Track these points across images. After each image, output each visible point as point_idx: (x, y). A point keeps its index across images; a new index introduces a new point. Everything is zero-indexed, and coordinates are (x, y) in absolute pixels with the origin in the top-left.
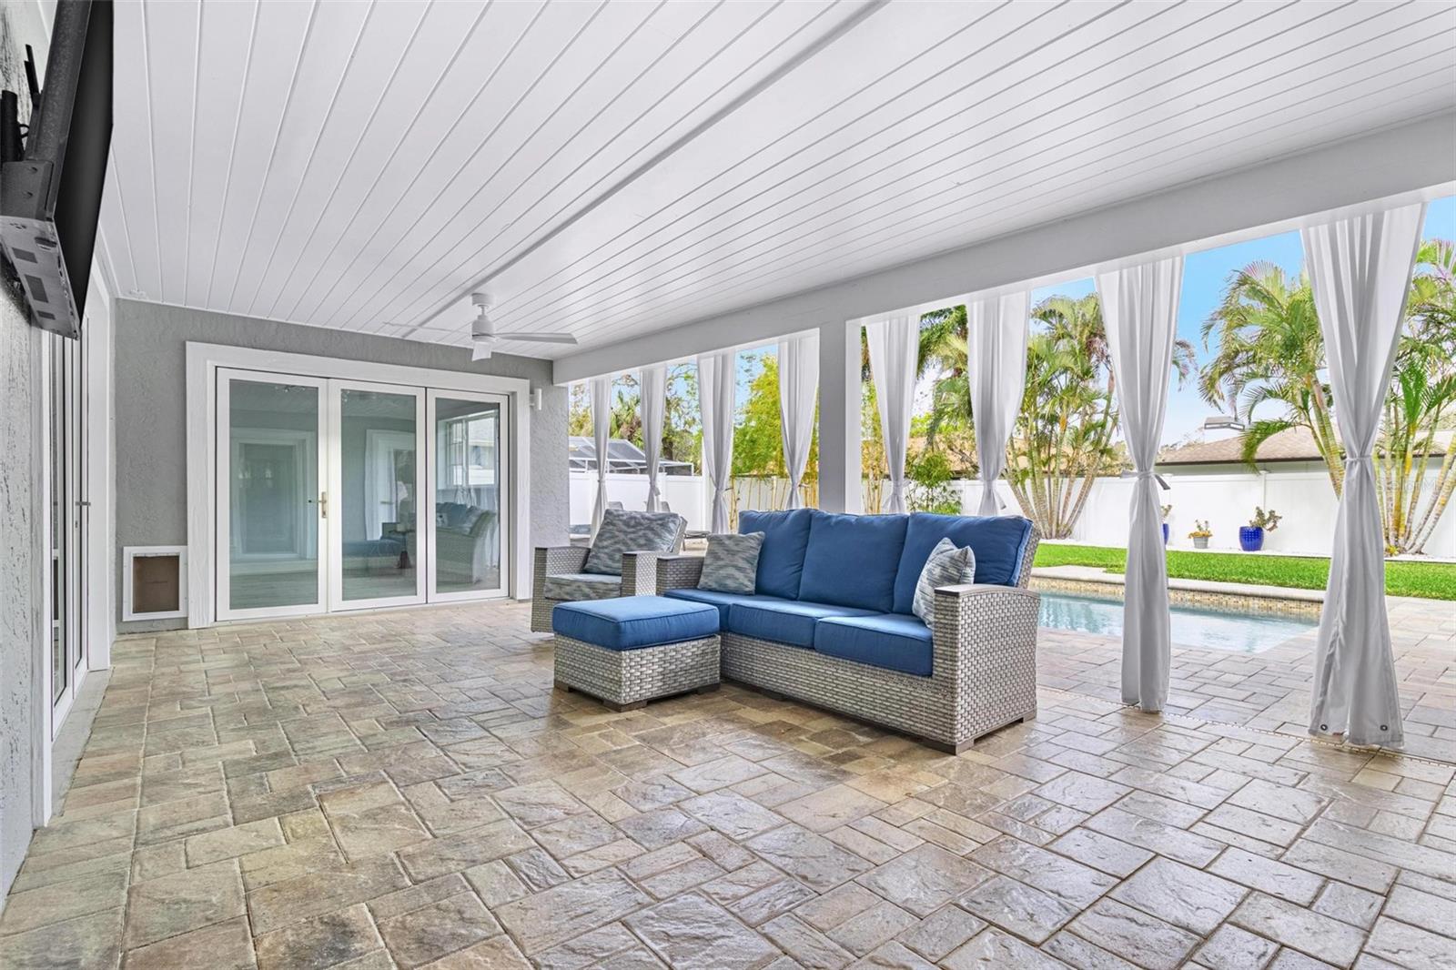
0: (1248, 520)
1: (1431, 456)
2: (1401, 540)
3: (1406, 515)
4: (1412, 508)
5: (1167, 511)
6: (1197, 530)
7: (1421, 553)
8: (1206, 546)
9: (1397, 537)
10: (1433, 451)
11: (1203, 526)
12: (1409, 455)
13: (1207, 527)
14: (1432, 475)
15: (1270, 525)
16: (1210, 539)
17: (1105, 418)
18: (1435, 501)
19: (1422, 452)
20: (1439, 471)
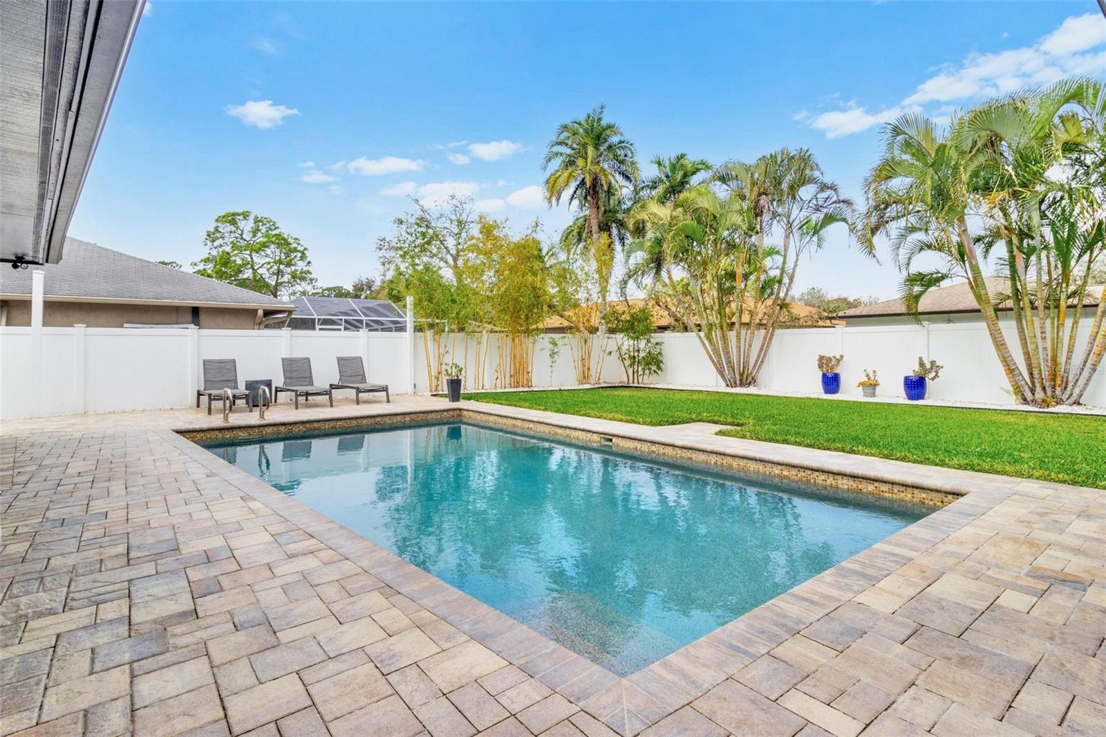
0: (912, 370)
1: (1085, 306)
2: (1058, 391)
3: (1063, 364)
4: (1069, 358)
5: (838, 361)
6: (866, 379)
7: (1079, 404)
8: (874, 395)
9: (1054, 387)
10: (1086, 301)
11: (871, 375)
12: (1063, 304)
13: (875, 376)
14: (1087, 325)
15: (933, 374)
16: (877, 387)
17: (782, 274)
18: (1090, 351)
19: (1075, 301)
20: (1093, 319)
